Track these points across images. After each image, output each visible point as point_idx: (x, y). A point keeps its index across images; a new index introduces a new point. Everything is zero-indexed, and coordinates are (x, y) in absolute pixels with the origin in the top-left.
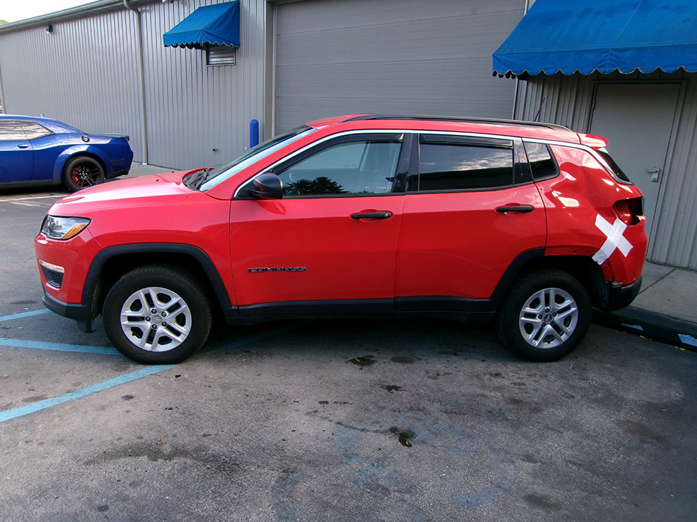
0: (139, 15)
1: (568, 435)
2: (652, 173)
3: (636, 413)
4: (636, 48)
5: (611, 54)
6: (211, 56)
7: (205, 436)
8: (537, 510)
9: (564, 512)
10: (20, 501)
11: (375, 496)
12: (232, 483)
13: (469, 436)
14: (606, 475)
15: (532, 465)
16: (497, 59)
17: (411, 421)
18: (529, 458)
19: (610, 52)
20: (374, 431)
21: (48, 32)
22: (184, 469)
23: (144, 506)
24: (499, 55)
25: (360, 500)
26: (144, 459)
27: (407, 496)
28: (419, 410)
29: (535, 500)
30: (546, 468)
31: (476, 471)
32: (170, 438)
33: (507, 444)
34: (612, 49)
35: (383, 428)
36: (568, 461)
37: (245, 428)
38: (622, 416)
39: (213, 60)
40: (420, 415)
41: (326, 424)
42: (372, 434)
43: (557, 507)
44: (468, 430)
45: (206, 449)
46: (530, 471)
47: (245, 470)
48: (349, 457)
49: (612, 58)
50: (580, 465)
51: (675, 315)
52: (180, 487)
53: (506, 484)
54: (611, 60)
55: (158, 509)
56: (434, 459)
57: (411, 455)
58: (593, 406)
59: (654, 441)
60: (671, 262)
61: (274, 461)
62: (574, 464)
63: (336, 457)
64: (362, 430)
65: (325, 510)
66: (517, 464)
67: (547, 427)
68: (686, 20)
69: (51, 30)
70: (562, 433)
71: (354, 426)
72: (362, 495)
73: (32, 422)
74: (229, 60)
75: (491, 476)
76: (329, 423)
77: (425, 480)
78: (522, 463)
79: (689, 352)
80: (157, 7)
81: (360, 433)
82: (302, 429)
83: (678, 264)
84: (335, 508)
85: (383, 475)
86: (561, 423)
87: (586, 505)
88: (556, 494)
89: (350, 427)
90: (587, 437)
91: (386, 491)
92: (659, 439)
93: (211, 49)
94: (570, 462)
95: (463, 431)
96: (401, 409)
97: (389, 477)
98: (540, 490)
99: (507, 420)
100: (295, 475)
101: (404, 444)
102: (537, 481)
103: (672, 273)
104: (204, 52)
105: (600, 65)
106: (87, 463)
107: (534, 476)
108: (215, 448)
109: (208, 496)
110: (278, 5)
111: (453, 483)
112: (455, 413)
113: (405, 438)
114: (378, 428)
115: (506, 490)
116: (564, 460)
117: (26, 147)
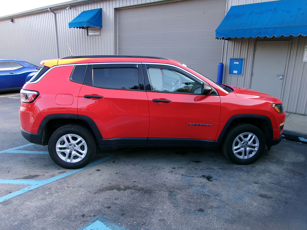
0: (55, 14)
1: (267, 174)
2: (280, 76)
3: (289, 166)
4: (273, 28)
5: (264, 30)
6: (89, 32)
7: (134, 182)
8: (264, 199)
9: (273, 199)
10: (77, 207)
11: (206, 198)
12: (152, 197)
13: (232, 177)
14: (285, 186)
15: (258, 185)
16: (218, 32)
17: (209, 173)
18: (256, 183)
19: (263, 29)
20: (197, 177)
21: (11, 22)
22: (132, 193)
23: (124, 206)
24: (218, 30)
25: (201, 199)
26: (115, 191)
27: (217, 197)
28: (210, 169)
29: (262, 196)
30: (263, 186)
31: (238, 188)
32: (122, 183)
33: (247, 179)
34: (264, 28)
35: (200, 176)
36: (270, 183)
37: (148, 178)
38: (285, 167)
39: (90, 33)
40: (211, 170)
41: (178, 176)
42: (197, 178)
43: (271, 197)
44: (231, 174)
45: (137, 186)
46: (258, 187)
47: (155, 193)
48: (191, 186)
49: (264, 31)
50: (275, 184)
51: (294, 131)
52: (134, 199)
53: (251, 191)
54: (263, 32)
55: (129, 206)
56: (222, 185)
57: (213, 184)
58: (274, 164)
59: (299, 175)
60: (288, 111)
61: (164, 188)
62: (273, 184)
63: (186, 186)
64: (192, 177)
65: (190, 204)
66: (252, 185)
67: (259, 172)
68: (292, 16)
69: (12, 21)
70: (265, 174)
71: (189, 176)
72: (201, 198)
73: (66, 180)
74: (98, 33)
75: (244, 189)
76: (179, 175)
77: (221, 192)
78: (254, 184)
79: (303, 144)
80: (63, 11)
81: (192, 178)
82: (169, 178)
83: (291, 112)
84: (193, 202)
85: (206, 191)
86: (263, 171)
87: (280, 197)
88: (269, 194)
89: (187, 176)
90: (274, 175)
91: (209, 196)
92: (300, 174)
93: (89, 29)
94: (271, 183)
95: (229, 175)
96: (204, 169)
97: (208, 192)
98: (263, 193)
99: (244, 170)
100: (174, 193)
101: (209, 180)
102: (261, 190)
103: (289, 115)
104: (86, 30)
105: (260, 34)
106: (95, 193)
107: (260, 188)
108: (140, 186)
109: (145, 201)
110: (119, 10)
111: (232, 192)
112: (224, 169)
113: (209, 178)
114: (198, 176)
115: (251, 193)
116: (269, 182)
117: (13, 73)
